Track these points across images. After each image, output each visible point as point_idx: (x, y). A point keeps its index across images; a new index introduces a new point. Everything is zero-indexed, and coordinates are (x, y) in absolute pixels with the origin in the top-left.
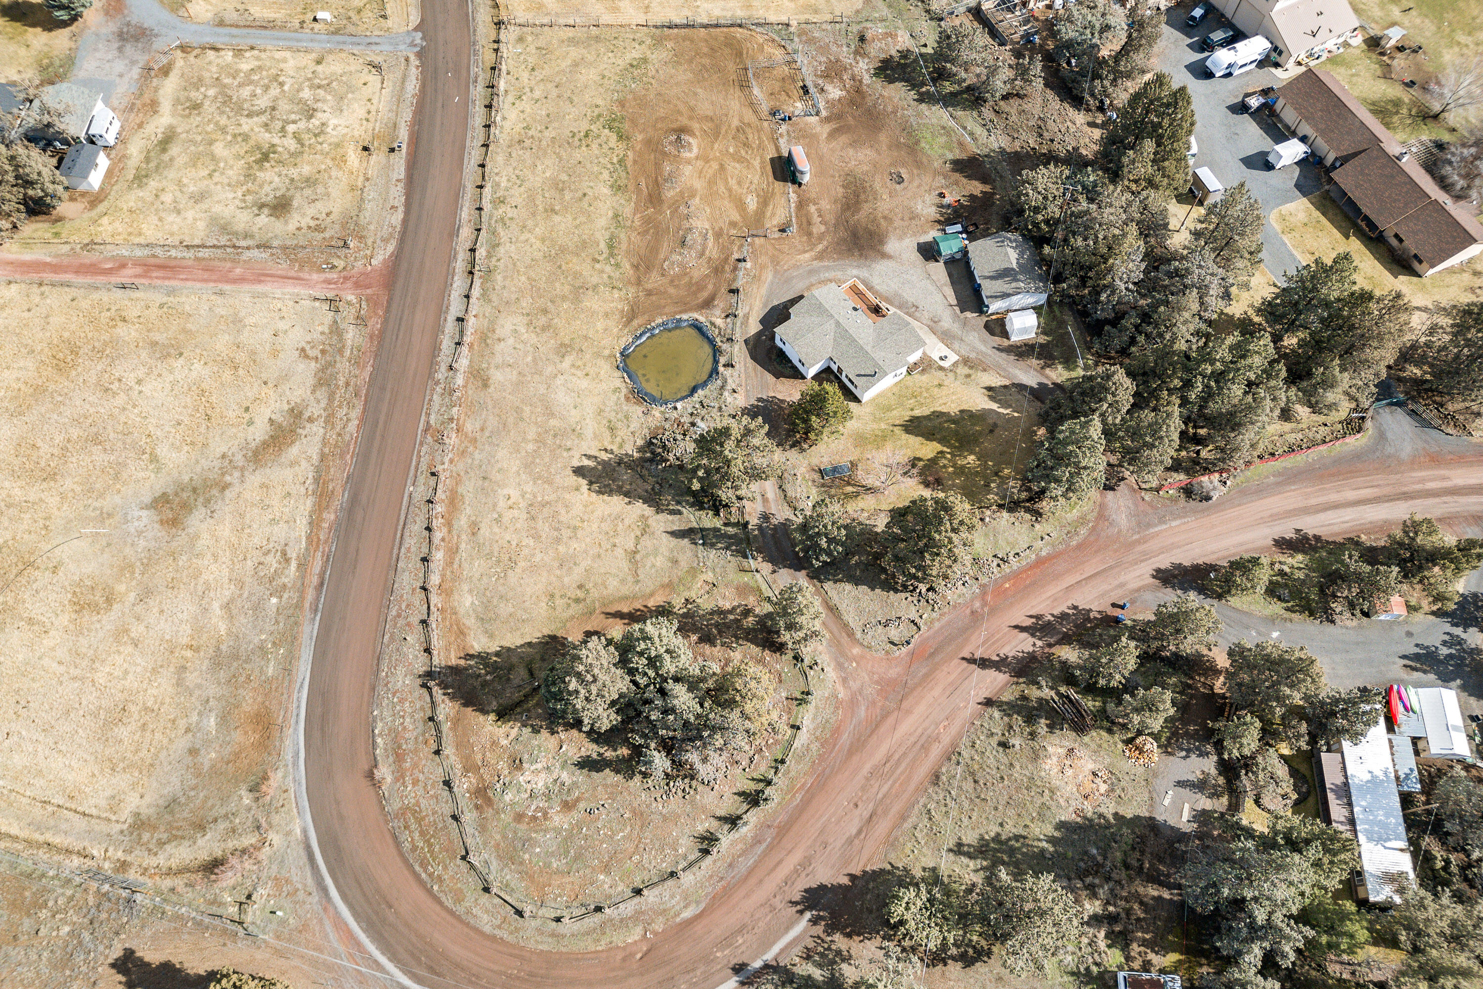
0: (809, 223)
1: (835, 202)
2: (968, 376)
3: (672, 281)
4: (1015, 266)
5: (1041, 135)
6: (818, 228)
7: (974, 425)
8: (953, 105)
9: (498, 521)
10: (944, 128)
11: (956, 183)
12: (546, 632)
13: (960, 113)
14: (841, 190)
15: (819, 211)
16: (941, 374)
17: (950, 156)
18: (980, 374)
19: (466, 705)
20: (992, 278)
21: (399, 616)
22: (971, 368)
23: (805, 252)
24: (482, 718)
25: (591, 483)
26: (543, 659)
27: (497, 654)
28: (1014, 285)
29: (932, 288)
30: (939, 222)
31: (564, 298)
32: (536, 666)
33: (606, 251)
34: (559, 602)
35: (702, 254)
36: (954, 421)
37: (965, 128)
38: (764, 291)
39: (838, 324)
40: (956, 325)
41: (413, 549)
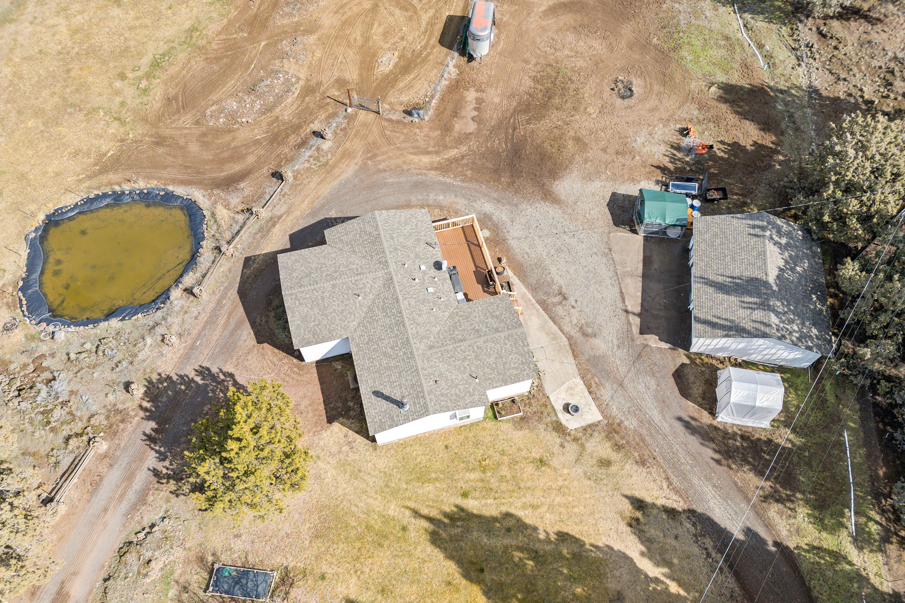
0: (455, 114)
1: (512, 95)
2: (605, 463)
3: (204, 135)
4: (771, 279)
5: (889, 84)
6: (465, 125)
7: (572, 579)
8: (753, 12)
10: (727, 38)
11: (717, 121)
14: (528, 83)
15: (479, 101)
16: (554, 439)
17: (721, 78)
18: (630, 467)
20: (721, 288)
22: (618, 447)
23: (427, 153)
28: (758, 315)
29: (605, 273)
30: (663, 169)
31: (38, 113)
33: (145, 69)
35: (269, 109)
36: (536, 556)
37: (761, 46)
38: (326, 190)
39: (389, 281)
40: (621, 353)
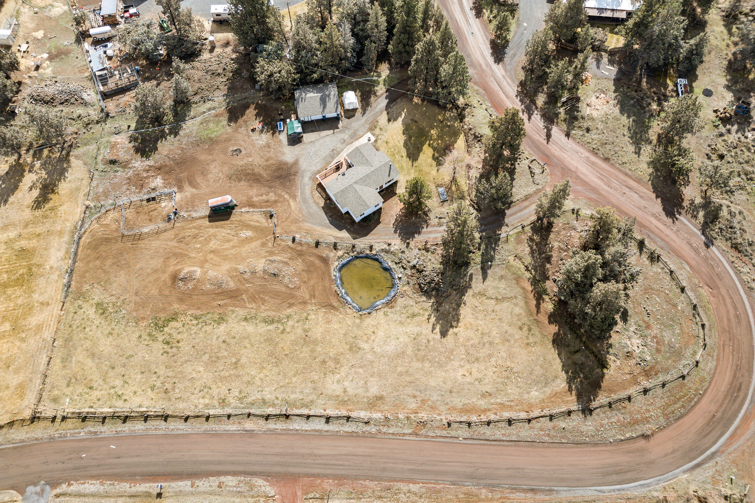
0: (267, 201)
1: (251, 186)
2: (381, 129)
3: (305, 282)
4: (320, 95)
5: (219, 74)
6: (272, 197)
7: (412, 129)
8: (185, 116)
9: (480, 381)
10: (202, 123)
11: (246, 122)
12: (550, 345)
13: (192, 114)
14: (242, 183)
15: (257, 195)
16: (379, 142)
17: (225, 123)
18: (379, 124)
19: (600, 387)
20: (324, 107)
21: (548, 435)
22: (375, 127)
23: (289, 204)
24: (606, 377)
25: (452, 326)
26: (568, 346)
27: (567, 372)
28: (332, 97)
29: (321, 141)
30: (273, 134)
31: (313, 351)
32: (573, 349)
33: (275, 325)
34: (531, 340)
35: (286, 263)
36: (410, 138)
37: (204, 112)
38: (319, 228)
39: (355, 183)
40: (347, 132)
41: (503, 432)
